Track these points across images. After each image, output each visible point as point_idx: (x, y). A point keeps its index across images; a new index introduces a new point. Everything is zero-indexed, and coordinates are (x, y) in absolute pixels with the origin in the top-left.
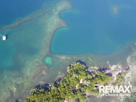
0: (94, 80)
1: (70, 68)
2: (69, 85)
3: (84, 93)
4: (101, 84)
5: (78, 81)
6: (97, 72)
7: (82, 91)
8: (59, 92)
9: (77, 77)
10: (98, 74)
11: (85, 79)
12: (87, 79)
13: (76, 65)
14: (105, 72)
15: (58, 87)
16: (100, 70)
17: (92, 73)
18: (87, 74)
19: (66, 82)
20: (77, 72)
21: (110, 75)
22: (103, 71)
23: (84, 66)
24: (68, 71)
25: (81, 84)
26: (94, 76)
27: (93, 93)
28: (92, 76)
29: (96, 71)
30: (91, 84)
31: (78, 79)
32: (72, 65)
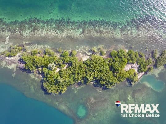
0: (43, 64)
1: (62, 90)
2: (73, 74)
3: (62, 58)
4: (38, 58)
5: (60, 73)
6: (34, 71)
7: (63, 61)
8: (86, 72)
9: (59, 77)
10: (34, 68)
11: (52, 70)
12: (50, 69)
13: (53, 92)
14: (25, 67)
15: (85, 77)
16: (29, 71)
17: (40, 73)
18: (47, 75)
19: (74, 78)
20: (57, 82)
21: (21, 61)
22: (27, 68)
23: (44, 84)
24: (65, 89)
25: (60, 68)
26: (40, 69)
27: (52, 52)
28: (42, 69)
29: (35, 73)
30: (49, 62)
31: (60, 75)
32: (58, 93)
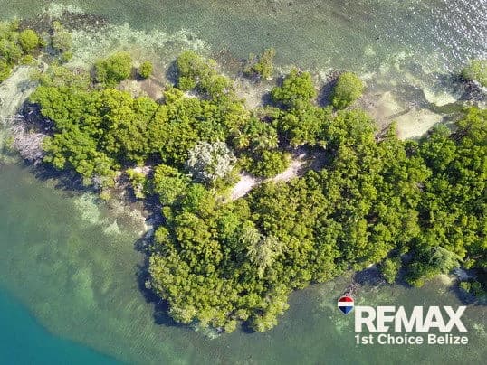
0: (158, 144)
1: (262, 312)
2: (336, 216)
3: (276, 112)
4: (131, 100)
6: (99, 180)
7: (280, 131)
9: (251, 232)
10: (105, 162)
11: (208, 184)
12: (199, 176)
13: (207, 316)
14: (50, 153)
15: (415, 240)
16: (72, 180)
17: (139, 195)
18: (177, 208)
19: (341, 244)
21: (33, 116)
22: (60, 162)
23: (158, 267)
24: (281, 304)
25: (255, 175)
26: (140, 171)
28: (151, 176)
29: (106, 195)
30: (194, 135)
31: (256, 216)
32: (232, 326)
